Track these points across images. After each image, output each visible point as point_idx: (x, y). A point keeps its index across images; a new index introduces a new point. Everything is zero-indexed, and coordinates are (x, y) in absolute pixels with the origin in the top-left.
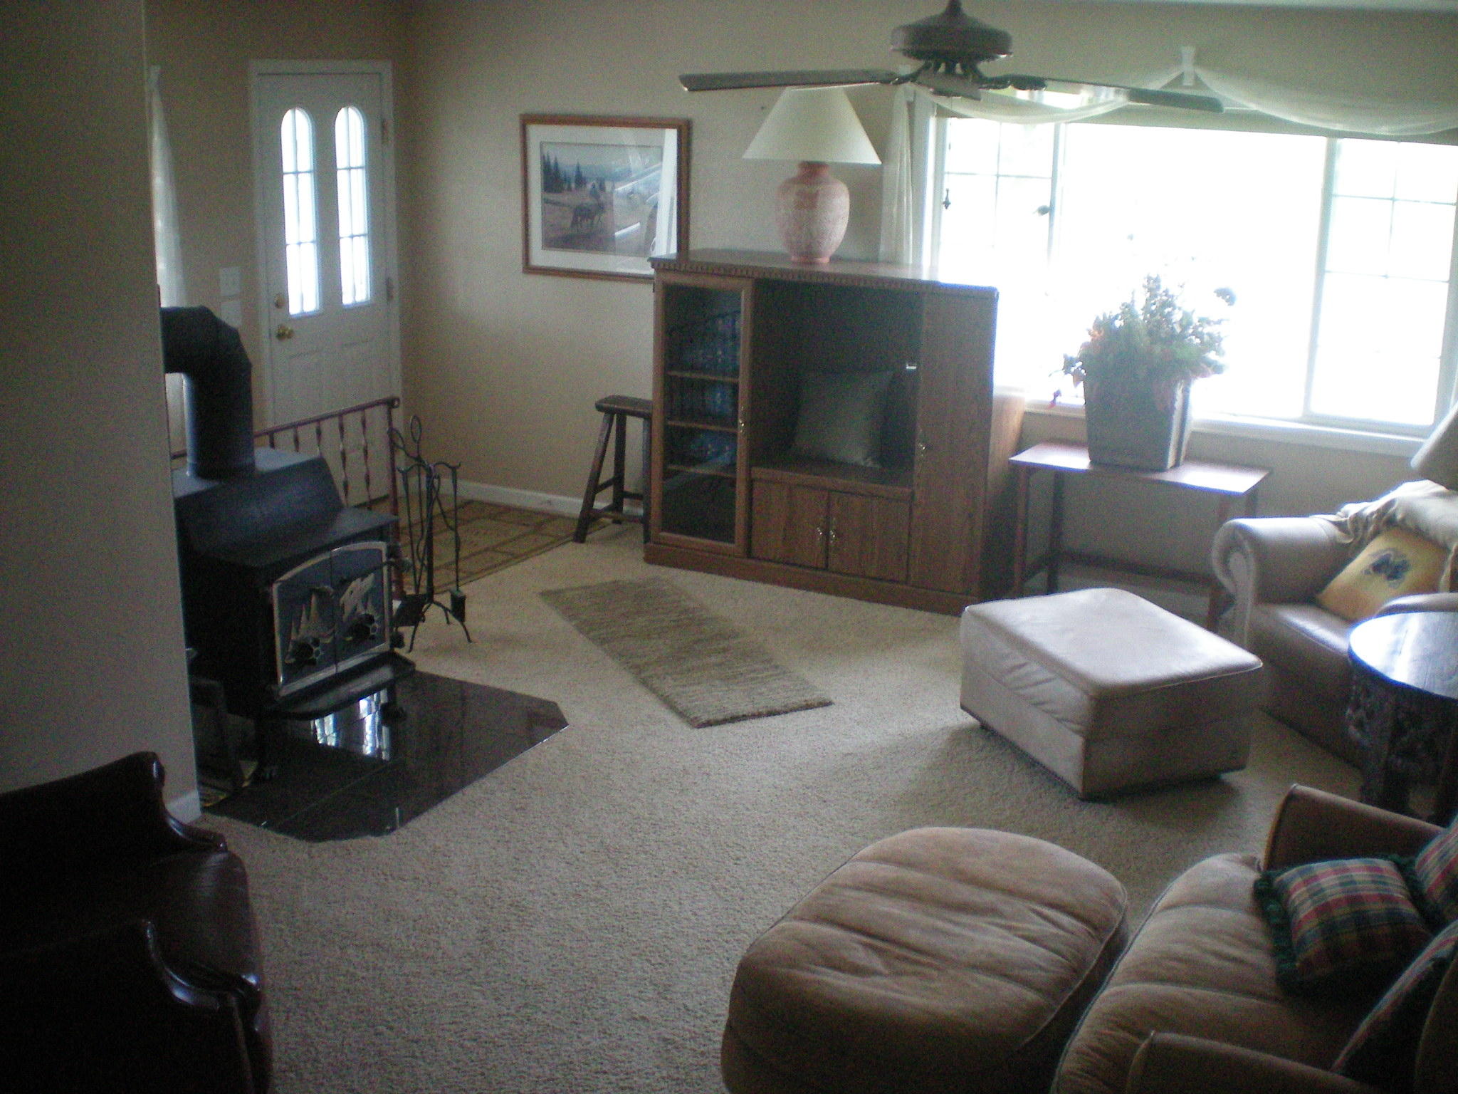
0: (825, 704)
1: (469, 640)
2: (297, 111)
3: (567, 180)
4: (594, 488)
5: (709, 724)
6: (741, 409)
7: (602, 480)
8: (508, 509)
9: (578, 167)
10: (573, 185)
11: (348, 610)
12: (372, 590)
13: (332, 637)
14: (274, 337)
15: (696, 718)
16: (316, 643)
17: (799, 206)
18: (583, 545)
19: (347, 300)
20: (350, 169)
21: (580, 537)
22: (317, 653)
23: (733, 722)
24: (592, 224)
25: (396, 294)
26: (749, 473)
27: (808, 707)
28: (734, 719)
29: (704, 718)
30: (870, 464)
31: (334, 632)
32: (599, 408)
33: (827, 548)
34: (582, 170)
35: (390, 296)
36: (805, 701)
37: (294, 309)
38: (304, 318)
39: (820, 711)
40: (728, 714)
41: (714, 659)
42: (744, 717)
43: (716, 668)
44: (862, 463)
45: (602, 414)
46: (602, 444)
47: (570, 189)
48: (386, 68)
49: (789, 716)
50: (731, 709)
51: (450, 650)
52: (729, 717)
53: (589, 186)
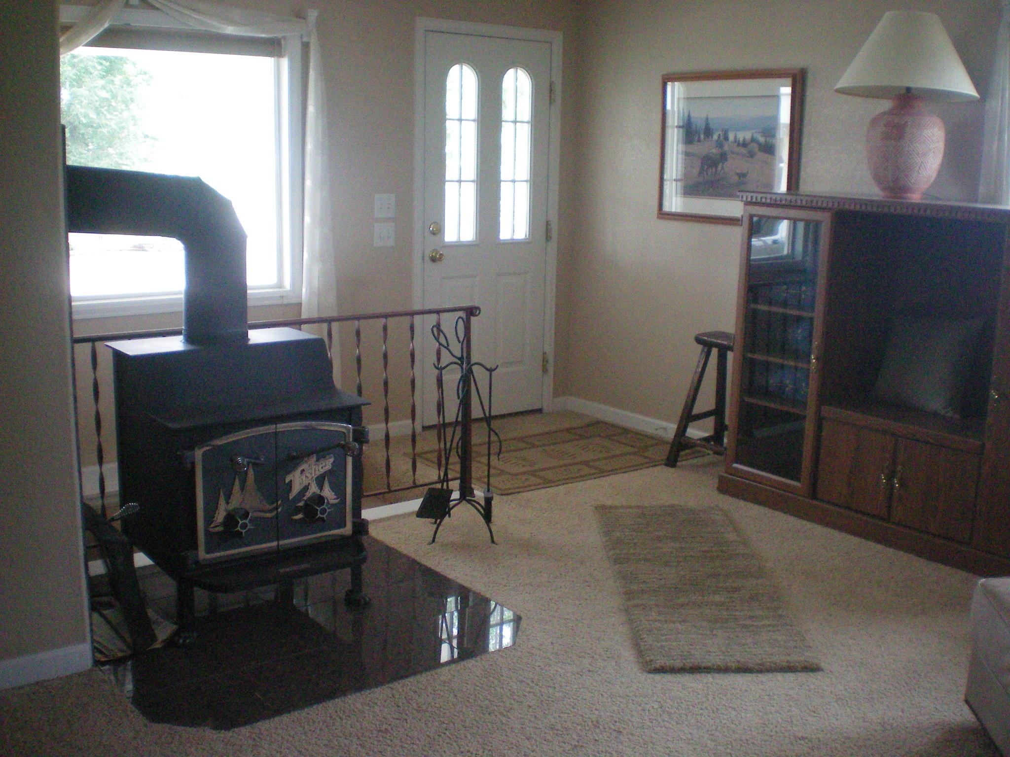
0: (811, 668)
1: (493, 542)
2: (464, 67)
3: (697, 132)
4: (688, 417)
5: (662, 670)
6: (815, 343)
7: (697, 410)
8: (626, 431)
9: (707, 119)
10: (702, 136)
11: (296, 489)
12: (330, 472)
13: (275, 513)
14: (427, 259)
15: (651, 661)
16: (246, 515)
17: (886, 137)
18: (672, 470)
19: (505, 234)
20: (515, 122)
21: (672, 462)
22: (244, 526)
23: (692, 673)
24: (716, 171)
25: (554, 234)
26: (818, 412)
27: (789, 669)
28: (695, 670)
29: (660, 662)
30: (950, 414)
31: (277, 508)
32: (699, 340)
33: (890, 499)
34: (710, 122)
35: (548, 238)
36: (788, 661)
37: (450, 235)
38: (459, 246)
39: (802, 677)
40: (689, 663)
41: (717, 598)
42: (707, 670)
43: (713, 607)
44: (943, 412)
45: (700, 347)
46: (698, 375)
47: (699, 141)
48: (558, 39)
49: (762, 677)
50: (698, 656)
51: (464, 548)
52: (688, 665)
53: (715, 137)
